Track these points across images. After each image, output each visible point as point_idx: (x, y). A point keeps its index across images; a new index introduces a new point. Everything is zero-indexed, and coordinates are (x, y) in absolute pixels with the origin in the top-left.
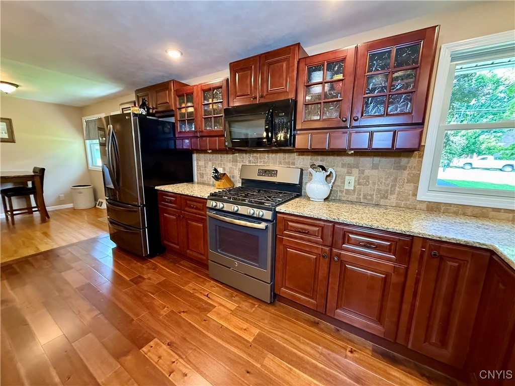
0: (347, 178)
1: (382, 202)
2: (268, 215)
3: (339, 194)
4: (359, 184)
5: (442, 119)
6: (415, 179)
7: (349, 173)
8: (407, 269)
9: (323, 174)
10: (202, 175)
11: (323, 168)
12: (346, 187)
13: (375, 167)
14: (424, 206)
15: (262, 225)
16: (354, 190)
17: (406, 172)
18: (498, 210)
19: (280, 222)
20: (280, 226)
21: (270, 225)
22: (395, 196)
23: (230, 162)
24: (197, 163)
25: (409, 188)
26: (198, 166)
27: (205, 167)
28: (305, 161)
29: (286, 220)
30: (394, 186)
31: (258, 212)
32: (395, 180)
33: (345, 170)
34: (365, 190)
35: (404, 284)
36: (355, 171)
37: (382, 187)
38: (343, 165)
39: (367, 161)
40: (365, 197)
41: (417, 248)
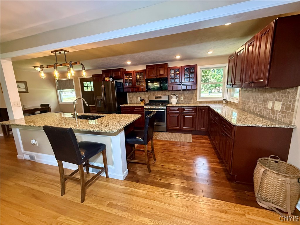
0: (181, 97)
1: (190, 102)
2: (165, 108)
3: (179, 102)
4: (184, 98)
5: (200, 82)
6: (196, 96)
7: (181, 96)
8: (196, 114)
9: (175, 96)
10: (131, 101)
11: (175, 95)
12: (181, 100)
13: (187, 94)
14: (199, 102)
15: (164, 111)
16: (183, 100)
17: (194, 95)
18: (212, 101)
19: (168, 109)
20: (168, 110)
21: (165, 110)
22: (192, 101)
23: (143, 95)
24: (129, 96)
25: (195, 98)
26: (129, 98)
27: (133, 98)
28: (169, 93)
29: (169, 108)
30: (192, 98)
31: (162, 107)
32: (192, 97)
33: (180, 95)
34: (186, 100)
35: (196, 117)
36: (183, 95)
37: (189, 99)
38: (180, 94)
39: (185, 92)
40: (186, 102)
41: (198, 109)
